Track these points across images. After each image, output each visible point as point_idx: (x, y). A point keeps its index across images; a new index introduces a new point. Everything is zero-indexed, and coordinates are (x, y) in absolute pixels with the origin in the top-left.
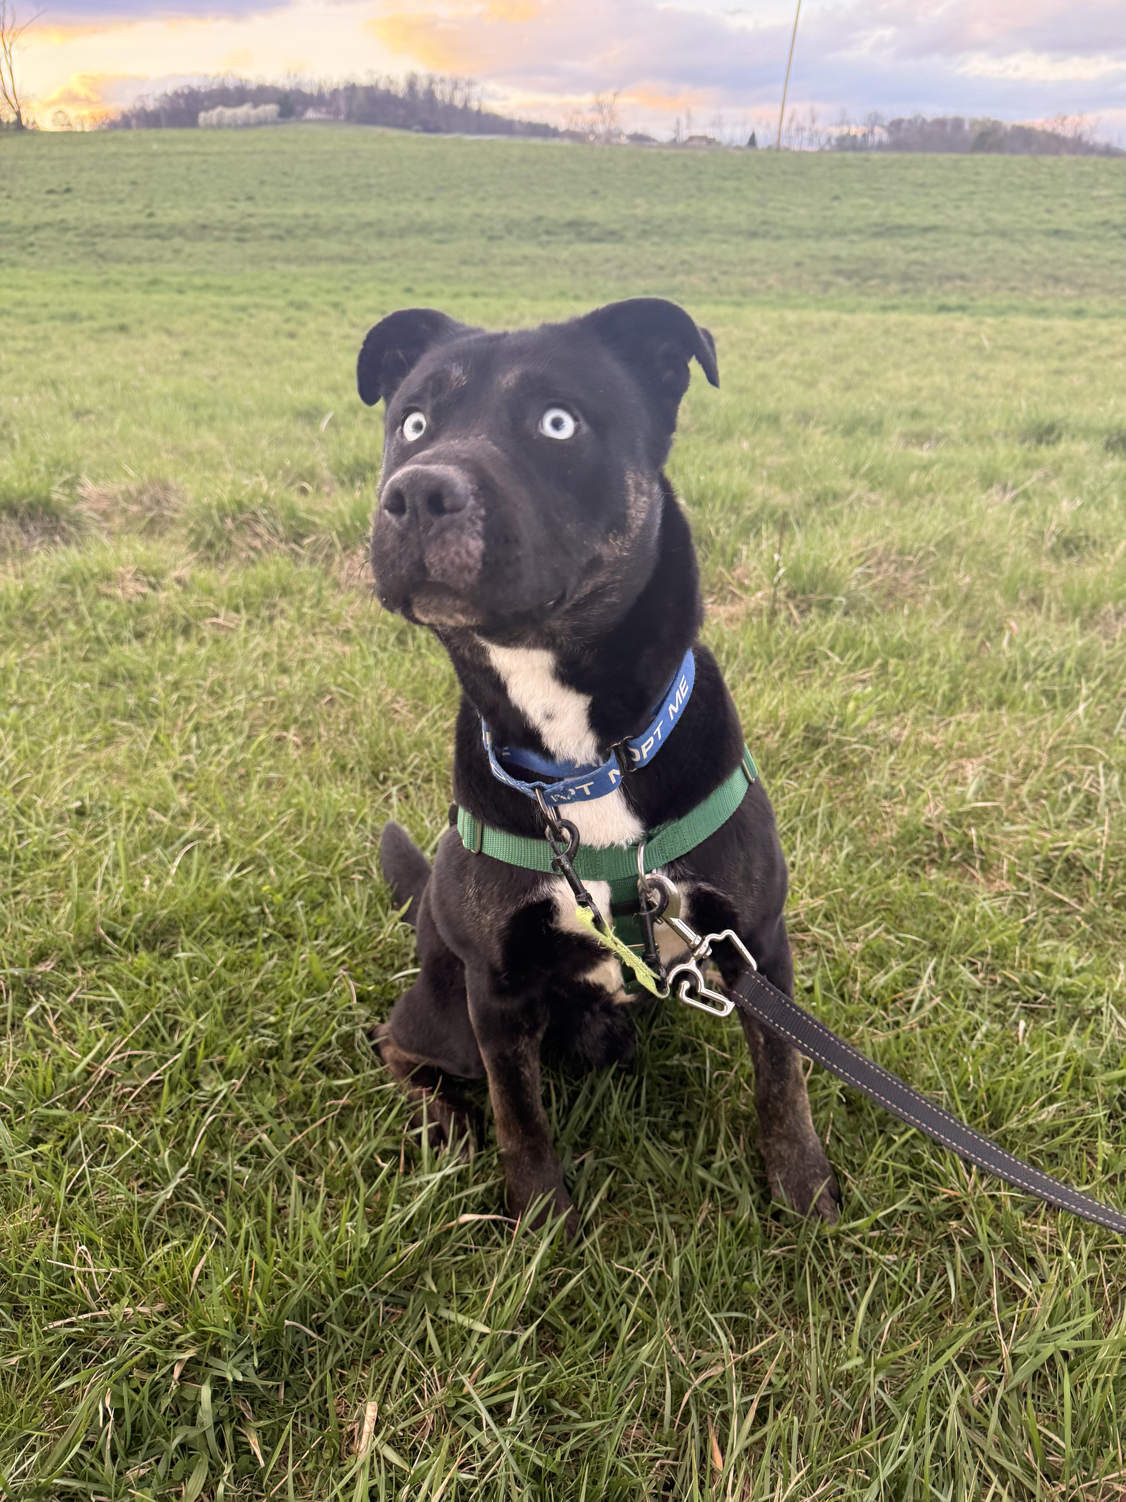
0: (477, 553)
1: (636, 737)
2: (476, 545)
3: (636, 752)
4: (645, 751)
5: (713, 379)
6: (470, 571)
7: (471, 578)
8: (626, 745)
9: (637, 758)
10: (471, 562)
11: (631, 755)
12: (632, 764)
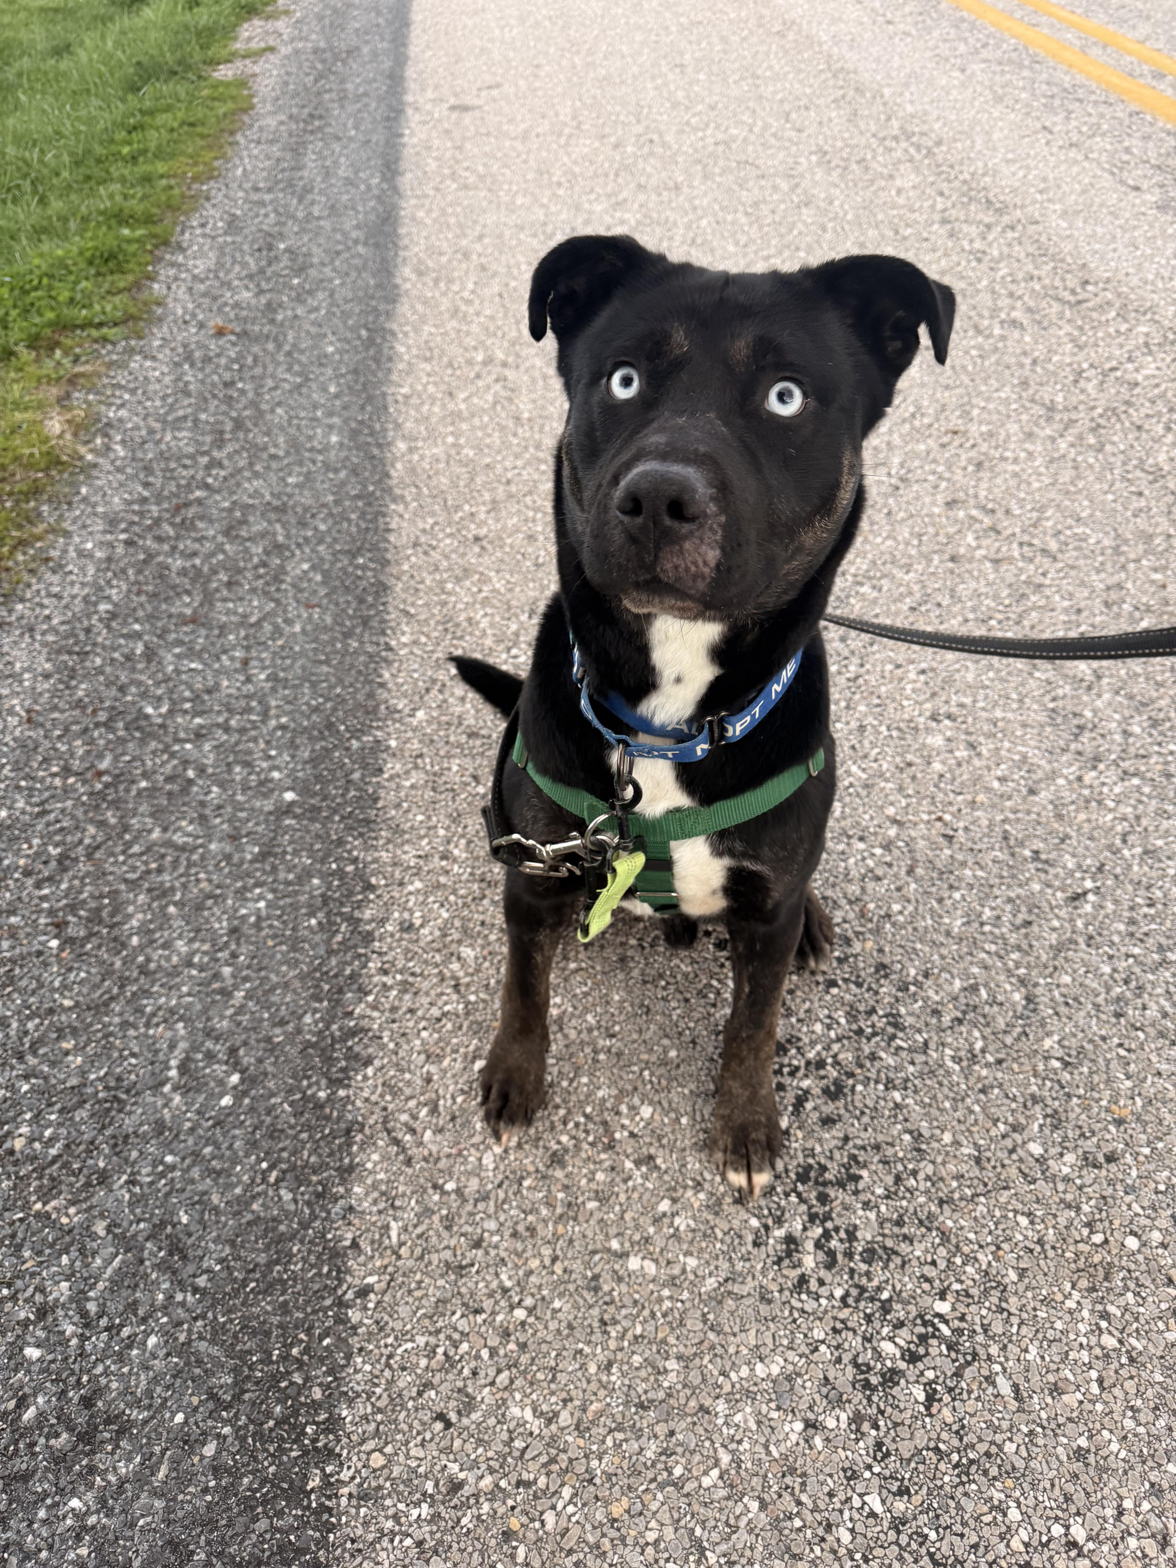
0: (713, 563)
1: (733, 714)
2: (713, 555)
3: (730, 729)
4: (739, 728)
5: (941, 356)
6: (704, 578)
7: (701, 585)
8: (722, 721)
9: (730, 733)
10: (706, 570)
11: (724, 730)
12: (722, 737)
